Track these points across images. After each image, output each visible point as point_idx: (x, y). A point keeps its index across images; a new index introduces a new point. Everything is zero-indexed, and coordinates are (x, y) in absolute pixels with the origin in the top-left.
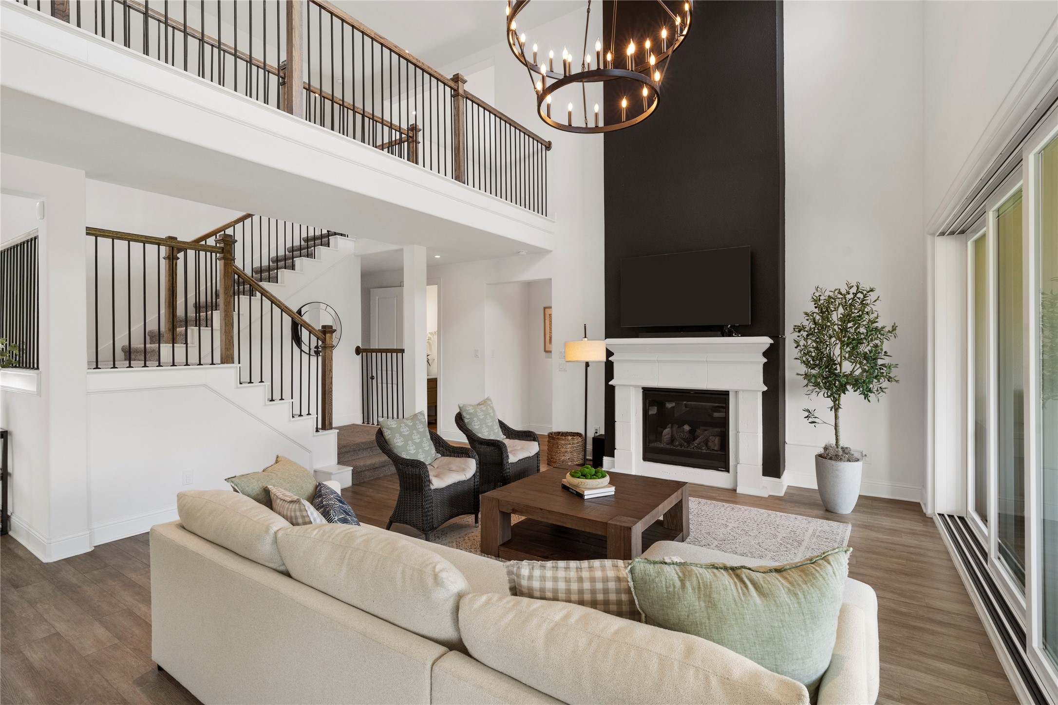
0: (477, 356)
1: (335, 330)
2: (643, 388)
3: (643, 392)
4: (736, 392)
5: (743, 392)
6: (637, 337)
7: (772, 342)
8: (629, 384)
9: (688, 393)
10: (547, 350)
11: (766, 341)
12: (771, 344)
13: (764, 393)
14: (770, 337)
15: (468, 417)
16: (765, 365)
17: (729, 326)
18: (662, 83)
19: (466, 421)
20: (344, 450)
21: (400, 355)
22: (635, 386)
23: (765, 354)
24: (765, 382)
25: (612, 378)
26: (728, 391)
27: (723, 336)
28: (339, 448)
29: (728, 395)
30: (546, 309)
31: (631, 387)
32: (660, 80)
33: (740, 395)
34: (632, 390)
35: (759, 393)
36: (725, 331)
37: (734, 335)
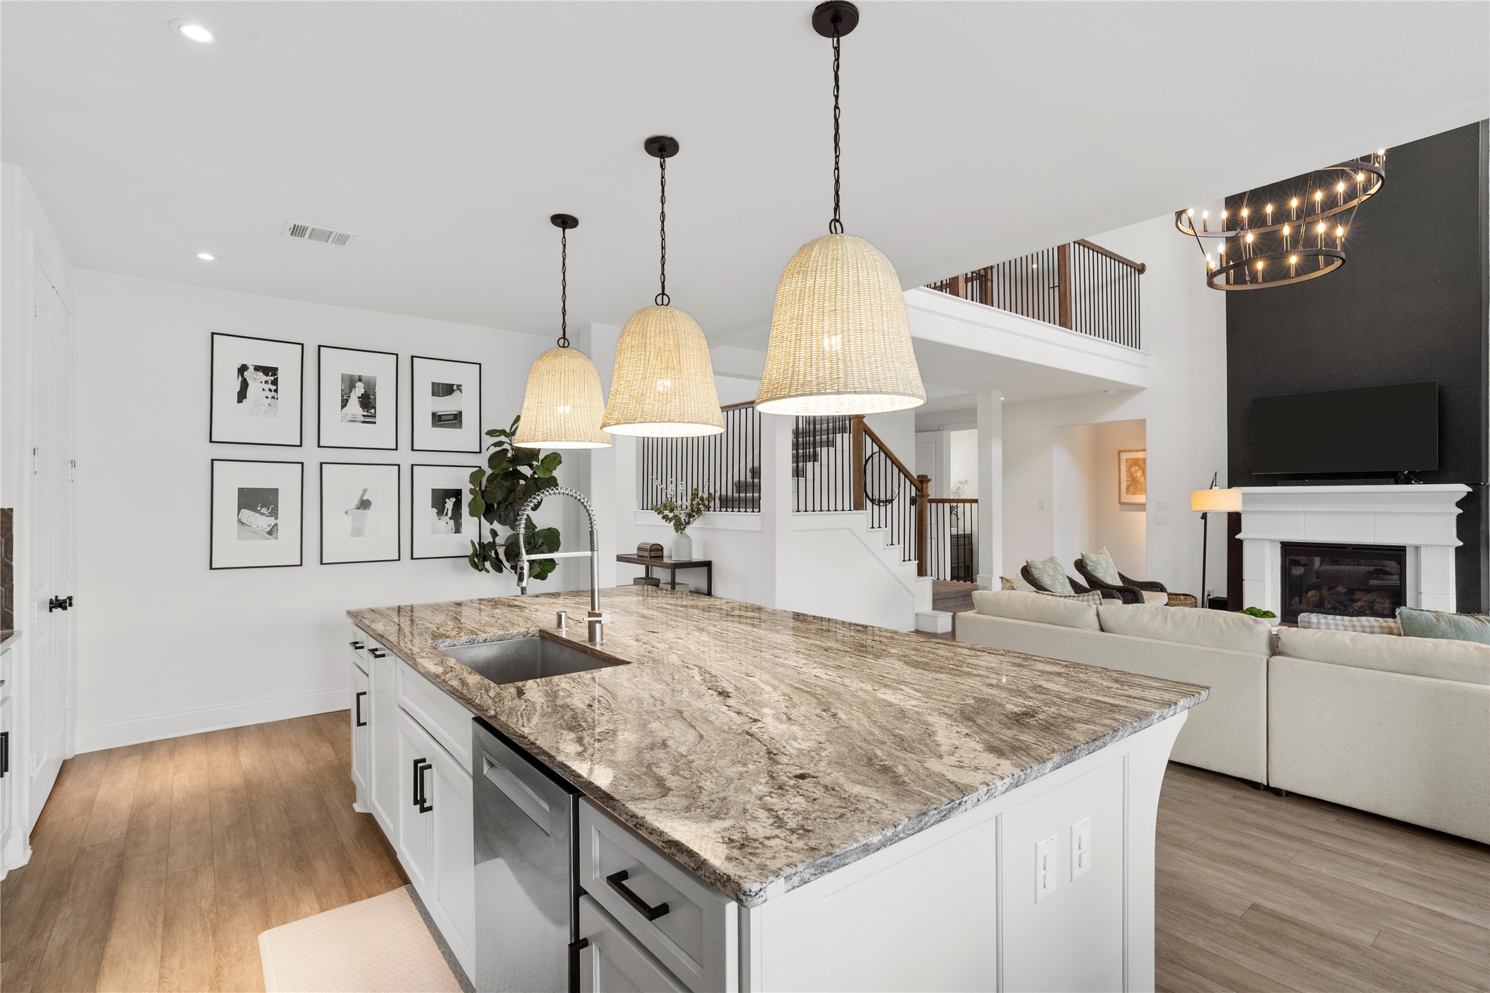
0: (1042, 508)
1: (930, 480)
2: (1282, 543)
3: (1282, 547)
4: (1417, 548)
5: (1427, 547)
6: (1275, 485)
7: (1470, 490)
8: (1263, 538)
9: (1346, 548)
10: (1122, 501)
11: (1462, 489)
12: (1468, 492)
13: (1458, 549)
14: (1468, 485)
15: (1091, 564)
16: (1459, 516)
17: (1406, 472)
18: (1346, 239)
19: (1089, 568)
20: (937, 597)
21: (974, 505)
22: (1271, 541)
23: (1459, 504)
24: (1459, 536)
25: (1239, 531)
26: (1405, 547)
27: (1397, 483)
28: (934, 595)
29: (1405, 551)
30: (1121, 454)
31: (1266, 542)
32: (1343, 236)
33: (1423, 551)
34: (1267, 545)
35: (1450, 548)
36: (1400, 478)
37: (1413, 482)
